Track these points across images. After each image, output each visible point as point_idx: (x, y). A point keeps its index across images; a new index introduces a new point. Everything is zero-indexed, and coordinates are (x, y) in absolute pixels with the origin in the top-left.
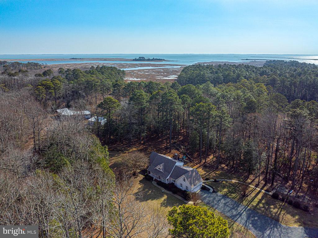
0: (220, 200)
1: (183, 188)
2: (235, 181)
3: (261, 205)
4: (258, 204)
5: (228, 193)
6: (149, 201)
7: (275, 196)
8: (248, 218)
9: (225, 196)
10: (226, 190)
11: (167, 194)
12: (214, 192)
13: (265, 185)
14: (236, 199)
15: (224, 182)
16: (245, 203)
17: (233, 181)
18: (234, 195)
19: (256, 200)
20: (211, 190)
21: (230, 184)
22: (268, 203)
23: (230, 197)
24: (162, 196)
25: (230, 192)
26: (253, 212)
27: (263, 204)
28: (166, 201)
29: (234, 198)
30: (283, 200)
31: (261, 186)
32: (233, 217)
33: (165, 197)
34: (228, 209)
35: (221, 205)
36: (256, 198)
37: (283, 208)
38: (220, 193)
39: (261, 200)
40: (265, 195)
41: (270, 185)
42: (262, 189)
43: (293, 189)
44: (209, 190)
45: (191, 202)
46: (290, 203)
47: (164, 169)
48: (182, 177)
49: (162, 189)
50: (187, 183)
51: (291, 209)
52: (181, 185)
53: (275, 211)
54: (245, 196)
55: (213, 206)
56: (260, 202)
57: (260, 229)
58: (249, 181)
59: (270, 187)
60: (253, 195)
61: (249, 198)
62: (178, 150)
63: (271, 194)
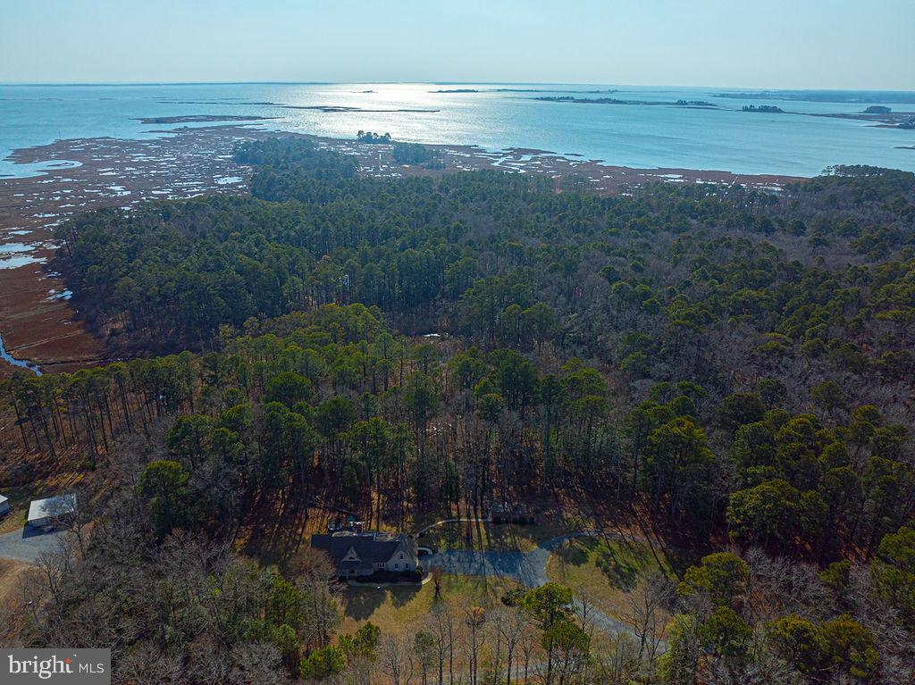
0: (450, 559)
1: (402, 568)
3: (492, 541)
4: (489, 542)
5: (450, 545)
6: (376, 611)
7: (497, 521)
8: (492, 563)
9: (450, 551)
10: (443, 542)
11: (388, 589)
12: (434, 552)
13: (475, 510)
14: (464, 547)
15: (431, 531)
16: (476, 547)
17: (439, 523)
18: (457, 543)
19: (484, 536)
20: (430, 552)
21: (440, 529)
22: (497, 536)
23: (455, 548)
24: (385, 595)
25: (451, 541)
26: (491, 553)
27: (494, 538)
28: (396, 598)
29: (461, 547)
30: (507, 522)
31: (472, 512)
32: (478, 572)
33: (389, 594)
34: (467, 565)
35: (457, 565)
36: (481, 533)
37: (514, 533)
38: (441, 550)
39: (487, 534)
40: (486, 524)
41: (479, 507)
42: (477, 518)
43: (504, 499)
44: (427, 552)
45: (424, 582)
46: (515, 522)
47: (359, 555)
48: (397, 554)
49: (374, 585)
50: (407, 560)
51: (519, 528)
52: (396, 565)
53: (509, 540)
54: (469, 538)
55: (450, 571)
56: (488, 538)
57: (512, 569)
58: (454, 513)
59: (482, 509)
60: (475, 532)
61: (475, 539)
62: (314, 506)
63: (490, 519)
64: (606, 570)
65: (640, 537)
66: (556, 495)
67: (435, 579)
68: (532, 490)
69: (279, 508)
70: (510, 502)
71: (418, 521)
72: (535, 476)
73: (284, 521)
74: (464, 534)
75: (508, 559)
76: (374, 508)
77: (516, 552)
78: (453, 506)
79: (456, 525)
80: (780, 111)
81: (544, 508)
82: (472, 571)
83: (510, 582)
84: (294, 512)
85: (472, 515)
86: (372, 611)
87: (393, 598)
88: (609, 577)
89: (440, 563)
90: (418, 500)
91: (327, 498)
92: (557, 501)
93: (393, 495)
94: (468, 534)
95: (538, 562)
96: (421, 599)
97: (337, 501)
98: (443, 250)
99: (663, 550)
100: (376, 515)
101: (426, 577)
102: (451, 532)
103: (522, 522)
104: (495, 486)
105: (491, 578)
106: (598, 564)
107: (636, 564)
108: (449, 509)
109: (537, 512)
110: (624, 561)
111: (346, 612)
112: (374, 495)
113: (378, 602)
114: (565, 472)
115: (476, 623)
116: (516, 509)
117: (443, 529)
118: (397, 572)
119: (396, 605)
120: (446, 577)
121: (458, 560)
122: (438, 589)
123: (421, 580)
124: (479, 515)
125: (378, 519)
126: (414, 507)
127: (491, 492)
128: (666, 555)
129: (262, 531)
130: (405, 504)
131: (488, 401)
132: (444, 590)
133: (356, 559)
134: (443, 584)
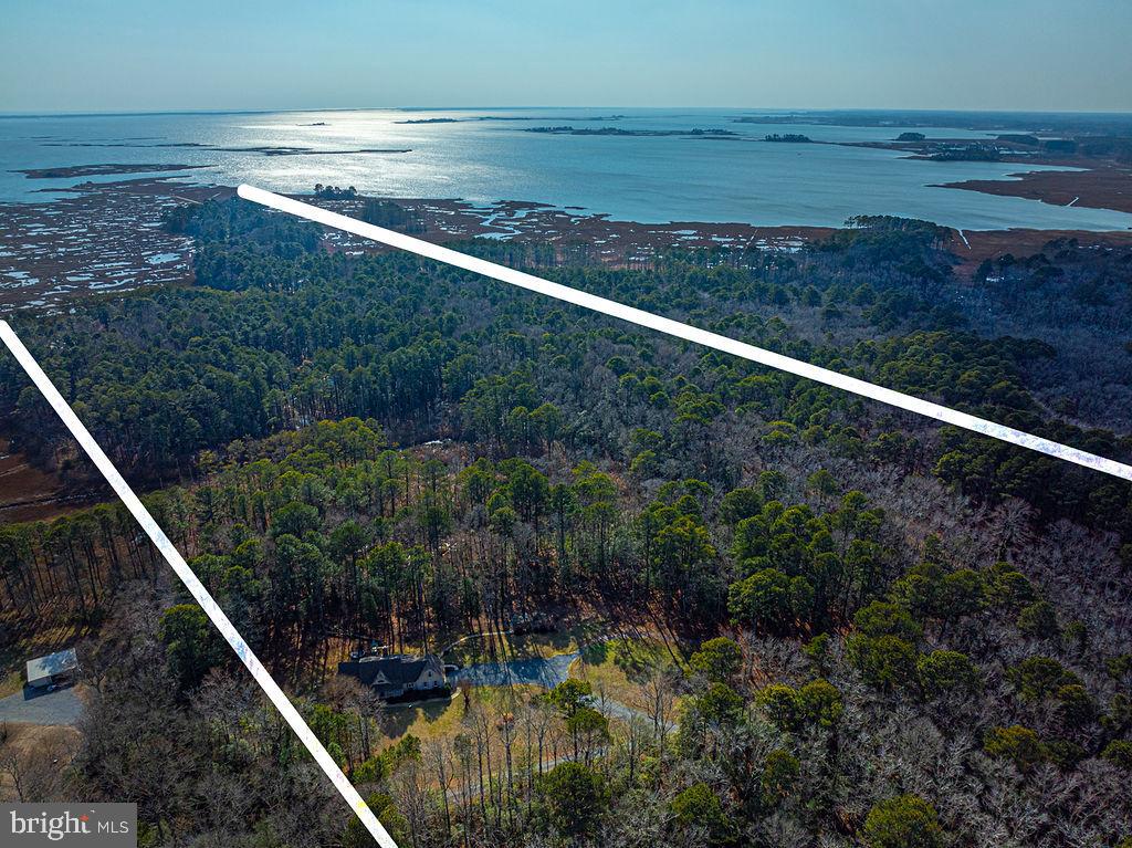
1: (430, 686)
2: (464, 639)
3: (515, 651)
4: (512, 653)
5: (474, 660)
7: (519, 632)
8: (516, 672)
9: (475, 665)
10: (467, 657)
11: (418, 707)
12: (460, 667)
13: (497, 624)
14: (489, 660)
15: (455, 648)
16: (500, 659)
17: (461, 640)
18: (481, 657)
19: (506, 648)
20: (457, 668)
21: (463, 646)
22: (519, 645)
23: (480, 662)
24: (416, 713)
25: (475, 656)
26: (514, 663)
27: (516, 649)
28: (427, 714)
29: (485, 661)
30: (528, 632)
33: (420, 711)
35: (483, 677)
36: (504, 647)
37: (535, 641)
38: (467, 665)
39: (510, 645)
40: (508, 636)
41: (500, 620)
42: (498, 631)
43: (524, 610)
44: (454, 669)
45: (453, 697)
46: (536, 631)
47: (388, 677)
48: (425, 673)
49: (405, 704)
50: (435, 677)
51: (542, 638)
52: (425, 684)
53: (531, 649)
54: (492, 651)
55: (477, 684)
56: (511, 649)
57: (535, 676)
58: (476, 629)
59: (503, 622)
60: (498, 645)
61: (499, 651)
62: (333, 636)
63: (511, 631)
64: (624, 667)
65: (655, 634)
66: (574, 601)
67: (464, 692)
68: (550, 599)
69: (297, 641)
70: (530, 612)
71: (440, 640)
72: (553, 583)
73: (304, 654)
74: (488, 648)
75: (530, 667)
76: (396, 633)
77: (539, 660)
78: (475, 622)
79: (479, 640)
81: (564, 615)
83: (535, 687)
84: (313, 645)
85: (494, 628)
87: (424, 714)
88: (627, 672)
89: (466, 678)
90: (438, 620)
92: (576, 607)
93: (413, 616)
94: (491, 648)
95: (560, 667)
96: (453, 712)
97: (355, 628)
98: (437, 347)
99: (676, 643)
100: (397, 638)
101: (455, 692)
102: (474, 647)
103: (543, 630)
104: (514, 598)
105: (516, 686)
106: (617, 662)
107: (651, 660)
108: (469, 625)
109: (556, 619)
110: (640, 658)
111: (381, 731)
112: (394, 619)
113: (410, 719)
114: (582, 578)
115: (505, 727)
116: (536, 619)
117: (466, 645)
118: (425, 691)
119: (428, 720)
120: (474, 690)
121: (484, 673)
122: (467, 701)
123: (450, 695)
124: (501, 627)
125: (400, 642)
126: (435, 627)
127: (511, 604)
128: (680, 648)
129: (283, 665)
130: (426, 624)
131: (501, 515)
132: (472, 702)
133: (386, 682)
134: (471, 697)
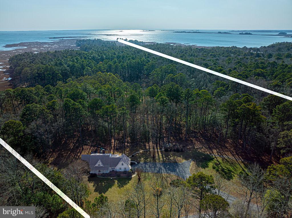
0: (145, 166)
1: (123, 170)
2: (142, 151)
3: (165, 158)
4: (163, 159)
5: (145, 160)
6: (109, 189)
7: (166, 150)
8: (165, 168)
9: (145, 163)
10: (142, 159)
11: (116, 179)
12: (138, 163)
13: (157, 146)
14: (152, 161)
15: (137, 155)
16: (157, 161)
17: (140, 151)
18: (149, 159)
19: (161, 157)
20: (136, 163)
21: (141, 154)
23: (148, 161)
24: (114, 182)
25: (146, 159)
26: (164, 163)
27: (165, 157)
28: (119, 184)
29: (150, 161)
30: (171, 151)
31: (155, 147)
32: (159, 172)
33: (116, 182)
34: (153, 169)
35: (149, 169)
36: (160, 156)
37: (174, 155)
38: (142, 162)
39: (162, 156)
40: (161, 152)
41: (158, 145)
42: (157, 149)
43: (169, 142)
44: (135, 163)
45: (133, 176)
46: (174, 151)
47: (103, 163)
48: (120, 163)
49: (109, 178)
50: (125, 166)
51: (177, 154)
52: (120, 168)
53: (172, 158)
54: (154, 157)
55: (145, 172)
56: (163, 157)
57: (174, 170)
58: (147, 147)
59: (160, 146)
60: (157, 155)
61: (157, 157)
62: (87, 145)
63: (163, 150)
64: (217, 171)
65: (231, 157)
66: (192, 141)
67: (138, 175)
68: (181, 139)
69: (72, 146)
70: (172, 143)
71: (131, 150)
72: (182, 133)
73: (73, 151)
74: (152, 155)
75: (172, 166)
76: (113, 146)
77: (176, 163)
78: (147, 145)
79: (149, 152)
80: (251, 34)
81: (187, 145)
82: (156, 171)
83: (173, 176)
84: (77, 147)
86: (107, 190)
87: (118, 183)
88: (220, 173)
89: (141, 168)
90: (132, 143)
91: (93, 142)
92: (192, 143)
93: (121, 141)
94: (153, 156)
95: (186, 167)
96: (130, 185)
97: (97, 143)
99: (242, 162)
100: (113, 148)
101: (134, 174)
102: (146, 154)
103: (177, 151)
104: (165, 137)
105: (164, 174)
106: (214, 168)
107: (231, 168)
108: (145, 146)
109: (184, 147)
110: (226, 167)
111: (95, 190)
112: (113, 141)
113: (110, 185)
114: (195, 132)
115: (158, 195)
116: (174, 146)
117: (143, 154)
118: (120, 172)
119: (119, 187)
120: (144, 174)
121: (149, 167)
122: (139, 179)
123: (132, 175)
124: (159, 148)
125: (114, 150)
126: (130, 145)
127: (163, 140)
128: (244, 164)
129: (62, 154)
130: (126, 144)
131: (162, 99)
132: (142, 180)
133: (101, 166)
134: (142, 177)
